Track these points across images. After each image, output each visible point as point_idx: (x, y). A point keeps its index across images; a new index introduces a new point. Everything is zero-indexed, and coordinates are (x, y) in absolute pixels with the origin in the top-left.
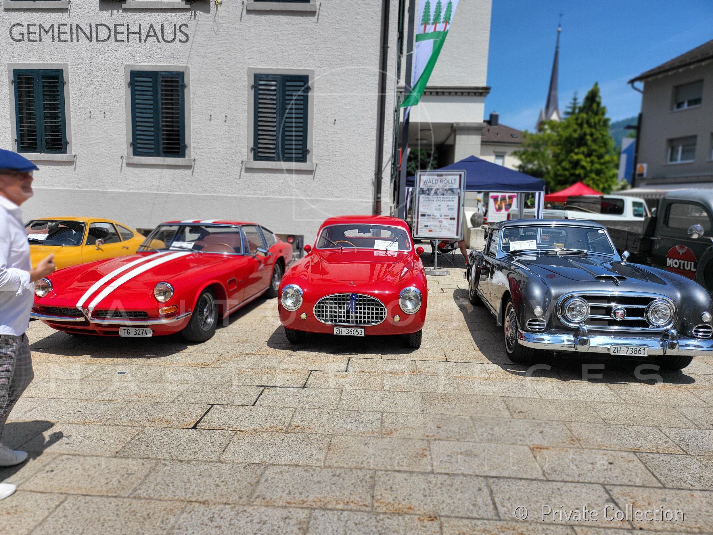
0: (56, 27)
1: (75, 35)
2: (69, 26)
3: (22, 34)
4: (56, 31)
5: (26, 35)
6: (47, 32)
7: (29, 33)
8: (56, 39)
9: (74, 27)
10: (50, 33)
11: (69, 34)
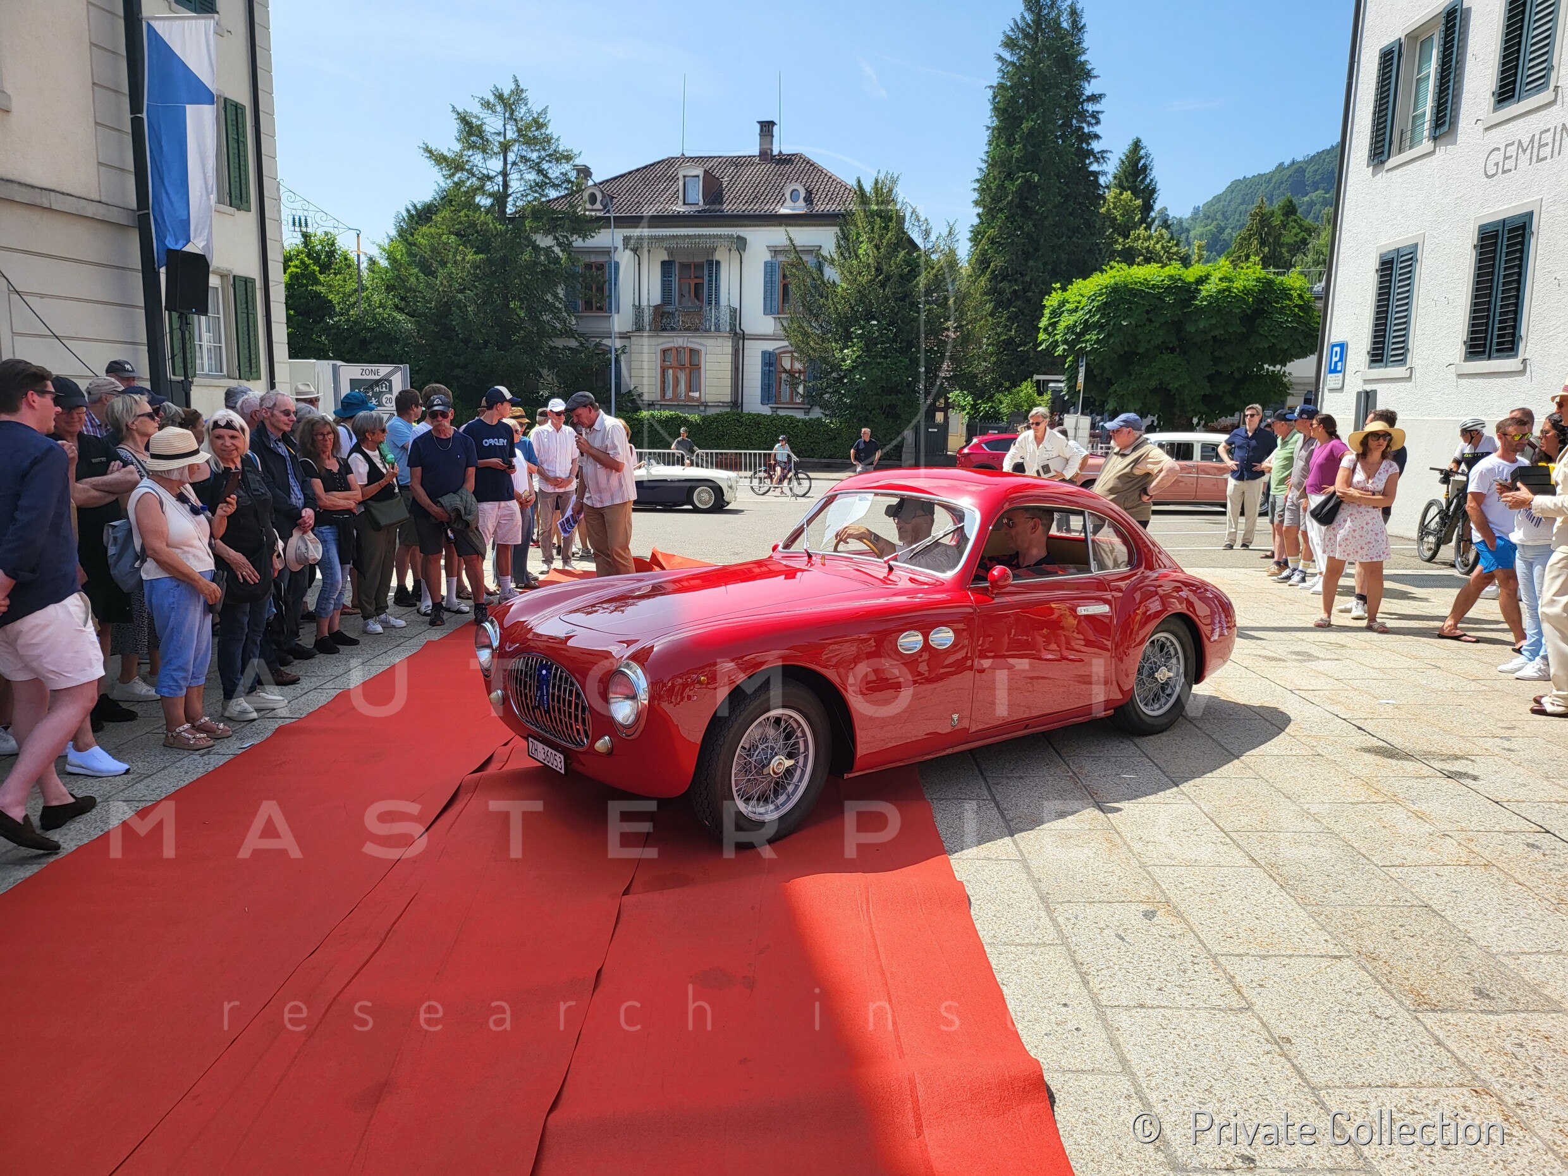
0: (1537, 137)
1: (1557, 144)
2: (1552, 131)
3: (1497, 164)
4: (1536, 145)
5: (1501, 164)
6: (1524, 151)
7: (1506, 158)
8: (1534, 159)
9: (1558, 130)
10: (1529, 151)
11: (1550, 145)
